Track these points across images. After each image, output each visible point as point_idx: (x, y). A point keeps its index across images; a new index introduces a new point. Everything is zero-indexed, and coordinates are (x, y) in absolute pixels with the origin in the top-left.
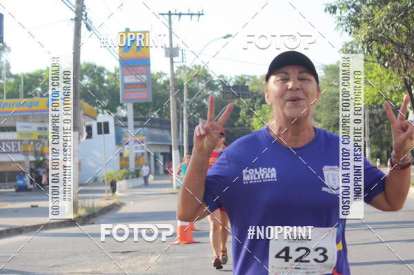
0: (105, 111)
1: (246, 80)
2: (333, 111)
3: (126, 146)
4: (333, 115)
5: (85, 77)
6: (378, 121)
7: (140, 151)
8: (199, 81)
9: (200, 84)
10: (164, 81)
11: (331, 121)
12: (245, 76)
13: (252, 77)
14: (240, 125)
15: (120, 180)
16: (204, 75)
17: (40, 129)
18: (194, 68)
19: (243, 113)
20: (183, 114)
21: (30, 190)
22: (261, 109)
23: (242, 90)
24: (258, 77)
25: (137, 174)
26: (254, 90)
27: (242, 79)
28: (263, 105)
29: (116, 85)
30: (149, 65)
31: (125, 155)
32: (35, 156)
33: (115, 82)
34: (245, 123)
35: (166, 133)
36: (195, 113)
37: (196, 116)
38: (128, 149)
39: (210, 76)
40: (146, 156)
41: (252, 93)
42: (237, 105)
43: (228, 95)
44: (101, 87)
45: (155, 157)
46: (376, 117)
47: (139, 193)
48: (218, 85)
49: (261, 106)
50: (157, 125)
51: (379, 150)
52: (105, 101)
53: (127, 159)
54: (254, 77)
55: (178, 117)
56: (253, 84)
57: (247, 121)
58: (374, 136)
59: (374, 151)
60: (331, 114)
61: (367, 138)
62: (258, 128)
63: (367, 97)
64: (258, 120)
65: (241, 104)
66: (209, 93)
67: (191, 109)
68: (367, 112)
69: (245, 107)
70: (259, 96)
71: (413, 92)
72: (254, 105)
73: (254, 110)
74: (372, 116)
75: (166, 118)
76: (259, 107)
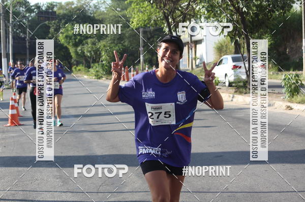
1: (54, 5)
6: (149, 36)
8: (20, 7)
9: (21, 9)
12: (54, 2)
13: (59, 3)
16: (24, 2)
19: (52, 30)
20: (9, 31)
22: (65, 27)
23: (51, 15)
24: (63, 4)
26: (60, 13)
27: (52, 5)
34: (53, 37)
37: (18, 31)
39: (28, 2)
41: (58, 16)
42: (48, 25)
43: (41, 18)
46: (148, 33)
48: (34, 9)
51: (150, 56)
54: (60, 3)
55: (6, 33)
56: (59, 9)
58: (146, 47)
59: (147, 57)
61: (141, 49)
62: (63, 40)
63: (140, 21)
64: (63, 35)
65: (51, 24)
66: (27, 15)
67: (14, 26)
68: (141, 30)
69: (53, 26)
70: (64, 18)
71: (170, 21)
72: (60, 24)
73: (60, 28)
74: (145, 32)
76: (63, 26)
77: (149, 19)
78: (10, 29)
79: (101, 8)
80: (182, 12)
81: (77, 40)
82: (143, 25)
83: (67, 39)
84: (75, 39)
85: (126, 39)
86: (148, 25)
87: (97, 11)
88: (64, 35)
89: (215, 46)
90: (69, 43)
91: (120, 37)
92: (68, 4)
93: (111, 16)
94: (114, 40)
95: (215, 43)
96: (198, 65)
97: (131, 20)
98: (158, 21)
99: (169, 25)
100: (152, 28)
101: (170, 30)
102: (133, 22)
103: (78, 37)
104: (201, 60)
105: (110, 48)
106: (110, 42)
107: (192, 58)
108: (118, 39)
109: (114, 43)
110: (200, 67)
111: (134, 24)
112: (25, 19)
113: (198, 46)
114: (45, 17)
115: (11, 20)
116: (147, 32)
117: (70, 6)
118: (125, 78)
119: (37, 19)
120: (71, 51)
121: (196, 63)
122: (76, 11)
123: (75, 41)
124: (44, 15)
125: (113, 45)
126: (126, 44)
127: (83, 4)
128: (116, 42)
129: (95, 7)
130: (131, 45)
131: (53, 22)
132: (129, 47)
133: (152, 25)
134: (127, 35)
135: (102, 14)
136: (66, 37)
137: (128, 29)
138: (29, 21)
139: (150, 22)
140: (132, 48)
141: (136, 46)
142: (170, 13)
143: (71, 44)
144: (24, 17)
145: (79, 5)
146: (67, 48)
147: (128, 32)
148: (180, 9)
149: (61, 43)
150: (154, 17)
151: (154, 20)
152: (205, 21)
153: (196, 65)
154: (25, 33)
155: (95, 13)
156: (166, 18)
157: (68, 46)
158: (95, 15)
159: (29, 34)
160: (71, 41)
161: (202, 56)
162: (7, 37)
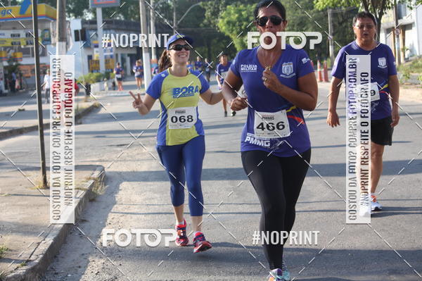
0: (71, 15)
2: (296, 10)
3: (95, 49)
4: (296, 14)
6: (341, 20)
7: (108, 54)
11: (295, 20)
14: (205, 26)
15: (93, 82)
17: (13, 36)
19: (208, 14)
21: (5, 95)
25: (107, 76)
28: (228, 7)
31: (95, 58)
32: (8, 62)
34: (210, 23)
37: (160, 17)
38: (97, 52)
40: (115, 57)
42: (202, 6)
45: (123, 60)
46: (339, 16)
47: (112, 94)
50: (124, 27)
52: (71, 4)
53: (97, 62)
57: (212, 22)
59: (337, 49)
61: (330, 37)
62: (224, 28)
64: (223, 21)
65: (207, 5)
67: (156, 10)
68: (329, 12)
69: (210, 8)
72: (218, 6)
73: (219, 11)
74: (334, 15)
75: (132, 20)
76: (224, 8)
78: (151, 14)
81: (243, 27)
82: (331, 4)
83: (229, 25)
84: (240, 26)
85: (309, 25)
86: (339, 5)
88: (226, 20)
90: (232, 31)
91: (301, 22)
94: (293, 26)
96: (408, 58)
100: (344, 9)
102: (318, 1)
103: (245, 23)
104: (411, 51)
106: (288, 28)
107: (399, 48)
108: (298, 25)
109: (293, 30)
110: (411, 61)
111: (320, 3)
113: (407, 32)
115: (152, 2)
116: (337, 14)
120: (235, 42)
121: (404, 56)
123: (240, 28)
131: (210, 2)
133: (343, 4)
134: (310, 18)
136: (228, 23)
137: (312, 11)
138: (175, 3)
143: (235, 32)
146: (229, 39)
147: (313, 14)
149: (222, 31)
153: (405, 59)
154: (171, 19)
157: (230, 35)
159: (177, 20)
160: (234, 28)
161: (412, 46)
162: (148, 24)
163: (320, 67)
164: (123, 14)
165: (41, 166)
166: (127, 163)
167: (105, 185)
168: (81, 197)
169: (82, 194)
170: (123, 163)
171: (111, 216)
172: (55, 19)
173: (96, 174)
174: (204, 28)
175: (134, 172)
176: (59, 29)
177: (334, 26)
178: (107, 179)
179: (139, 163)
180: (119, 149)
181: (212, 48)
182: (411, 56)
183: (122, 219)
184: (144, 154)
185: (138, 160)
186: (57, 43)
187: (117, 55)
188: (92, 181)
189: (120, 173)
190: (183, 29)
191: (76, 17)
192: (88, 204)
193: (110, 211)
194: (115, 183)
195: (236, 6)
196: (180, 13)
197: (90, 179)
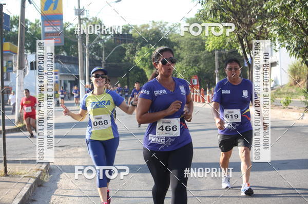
0: (28, 51)
1: (129, 28)
2: (192, 51)
4: (192, 54)
5: (14, 26)
6: (225, 59)
10: (71, 29)
11: (191, 58)
12: (129, 25)
13: (134, 26)
14: (126, 61)
18: (92, 20)
19: (128, 52)
22: (141, 50)
23: (128, 37)
24: (138, 26)
26: (136, 36)
27: (127, 27)
28: (143, 48)
29: (36, 32)
30: (62, 19)
33: (35, 29)
34: (129, 60)
35: (73, 67)
36: (93, 52)
37: (93, 54)
40: (59, 82)
41: (134, 39)
42: (124, 47)
43: (118, 41)
44: (26, 33)
45: (65, 85)
46: (223, 56)
49: (141, 48)
50: (66, 61)
52: (28, 43)
54: (135, 26)
55: (83, 55)
56: (135, 32)
57: (131, 58)
58: (221, 69)
60: (191, 53)
61: (216, 71)
62: (139, 63)
63: (215, 44)
64: (139, 58)
65: (127, 47)
66: (103, 38)
67: (90, 49)
68: (216, 53)
69: (129, 48)
70: (140, 41)
71: (244, 43)
72: (136, 47)
73: (136, 51)
74: (220, 55)
75: (72, 56)
76: (139, 49)
77: (224, 42)
78: (87, 52)
79: (176, 31)
80: (255, 35)
82: (218, 48)
83: (143, 62)
85: (201, 62)
86: (224, 48)
87: (172, 33)
88: (141, 57)
89: (290, 69)
90: (145, 65)
91: (195, 60)
92: (143, 27)
93: (187, 39)
94: (190, 62)
95: (289, 65)
96: (273, 88)
97: (207, 42)
98: (233, 43)
99: (243, 48)
100: (227, 50)
101: (244, 52)
102: (208, 45)
104: (275, 82)
105: (187, 70)
106: (186, 64)
108: (193, 62)
109: (190, 65)
110: (275, 89)
111: (210, 46)
112: (101, 42)
113: (273, 68)
114: (122, 40)
115: (87, 42)
116: (222, 54)
117: (145, 28)
118: (201, 100)
119: (113, 42)
120: (147, 74)
122: (152, 34)
123: (151, 64)
124: (120, 38)
125: (188, 68)
126: (201, 66)
127: (158, 27)
128: (191, 64)
129: (171, 29)
130: (206, 68)
131: (129, 44)
132: (205, 70)
133: (227, 47)
134: (202, 57)
135: (177, 37)
136: (143, 59)
137: (204, 52)
138: (104, 44)
139: (226, 44)
140: (208, 71)
141: (211, 68)
142: (244, 35)
143: (147, 66)
144: (100, 39)
145: (154, 28)
146: (142, 71)
147: (204, 54)
148: (254, 31)
149: (138, 65)
150: (228, 40)
151: (229, 43)
152: (279, 43)
153: (271, 88)
154: (100, 55)
155: (171, 36)
156: (240, 40)
157: (144, 69)
158: (171, 38)
159: (105, 56)
160: (146, 63)
161: (276, 78)
162: (84, 59)
163: (209, 93)
164: (66, 52)
165: (3, 159)
166: (66, 159)
167: (50, 175)
168: (32, 183)
169: (32, 181)
170: (63, 159)
171: (53, 197)
172: (16, 53)
173: (44, 166)
174: (125, 63)
175: (71, 166)
176: (19, 60)
177: (219, 63)
178: (51, 170)
179: (75, 159)
180: (61, 149)
181: (130, 77)
182: (275, 86)
183: (62, 200)
184: (79, 153)
185: (74, 158)
186: (17, 71)
187: (61, 81)
188: (40, 172)
189: (61, 166)
190: (109, 63)
191: (32, 53)
192: (37, 188)
193: (53, 194)
194: (57, 174)
195: (149, 47)
196: (107, 51)
197: (39, 170)
